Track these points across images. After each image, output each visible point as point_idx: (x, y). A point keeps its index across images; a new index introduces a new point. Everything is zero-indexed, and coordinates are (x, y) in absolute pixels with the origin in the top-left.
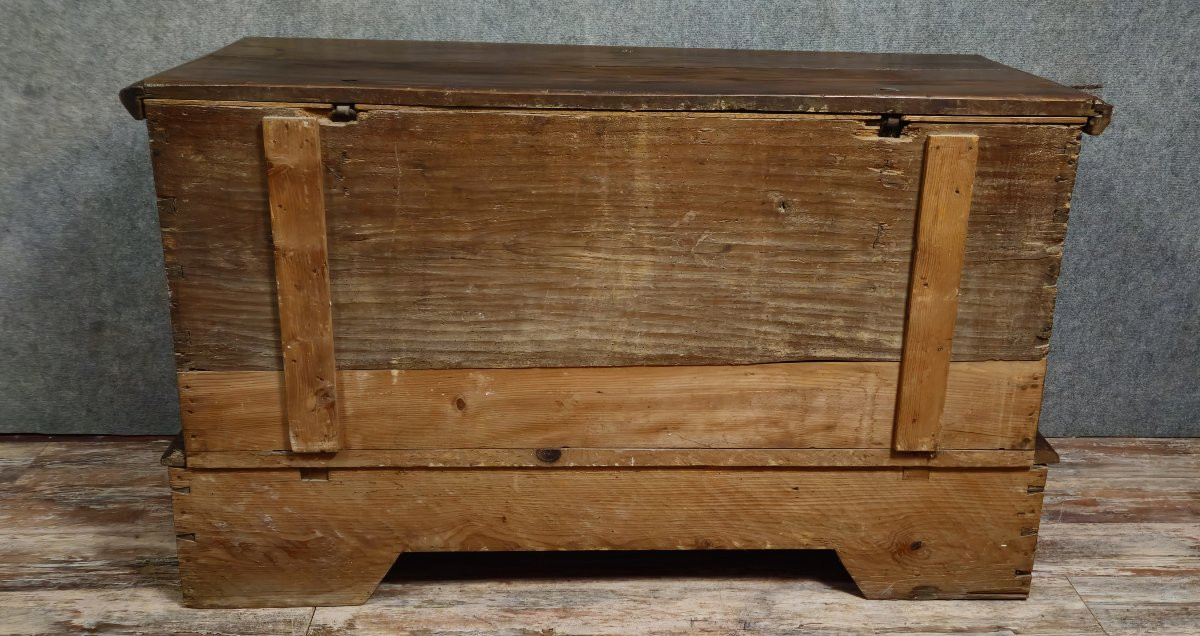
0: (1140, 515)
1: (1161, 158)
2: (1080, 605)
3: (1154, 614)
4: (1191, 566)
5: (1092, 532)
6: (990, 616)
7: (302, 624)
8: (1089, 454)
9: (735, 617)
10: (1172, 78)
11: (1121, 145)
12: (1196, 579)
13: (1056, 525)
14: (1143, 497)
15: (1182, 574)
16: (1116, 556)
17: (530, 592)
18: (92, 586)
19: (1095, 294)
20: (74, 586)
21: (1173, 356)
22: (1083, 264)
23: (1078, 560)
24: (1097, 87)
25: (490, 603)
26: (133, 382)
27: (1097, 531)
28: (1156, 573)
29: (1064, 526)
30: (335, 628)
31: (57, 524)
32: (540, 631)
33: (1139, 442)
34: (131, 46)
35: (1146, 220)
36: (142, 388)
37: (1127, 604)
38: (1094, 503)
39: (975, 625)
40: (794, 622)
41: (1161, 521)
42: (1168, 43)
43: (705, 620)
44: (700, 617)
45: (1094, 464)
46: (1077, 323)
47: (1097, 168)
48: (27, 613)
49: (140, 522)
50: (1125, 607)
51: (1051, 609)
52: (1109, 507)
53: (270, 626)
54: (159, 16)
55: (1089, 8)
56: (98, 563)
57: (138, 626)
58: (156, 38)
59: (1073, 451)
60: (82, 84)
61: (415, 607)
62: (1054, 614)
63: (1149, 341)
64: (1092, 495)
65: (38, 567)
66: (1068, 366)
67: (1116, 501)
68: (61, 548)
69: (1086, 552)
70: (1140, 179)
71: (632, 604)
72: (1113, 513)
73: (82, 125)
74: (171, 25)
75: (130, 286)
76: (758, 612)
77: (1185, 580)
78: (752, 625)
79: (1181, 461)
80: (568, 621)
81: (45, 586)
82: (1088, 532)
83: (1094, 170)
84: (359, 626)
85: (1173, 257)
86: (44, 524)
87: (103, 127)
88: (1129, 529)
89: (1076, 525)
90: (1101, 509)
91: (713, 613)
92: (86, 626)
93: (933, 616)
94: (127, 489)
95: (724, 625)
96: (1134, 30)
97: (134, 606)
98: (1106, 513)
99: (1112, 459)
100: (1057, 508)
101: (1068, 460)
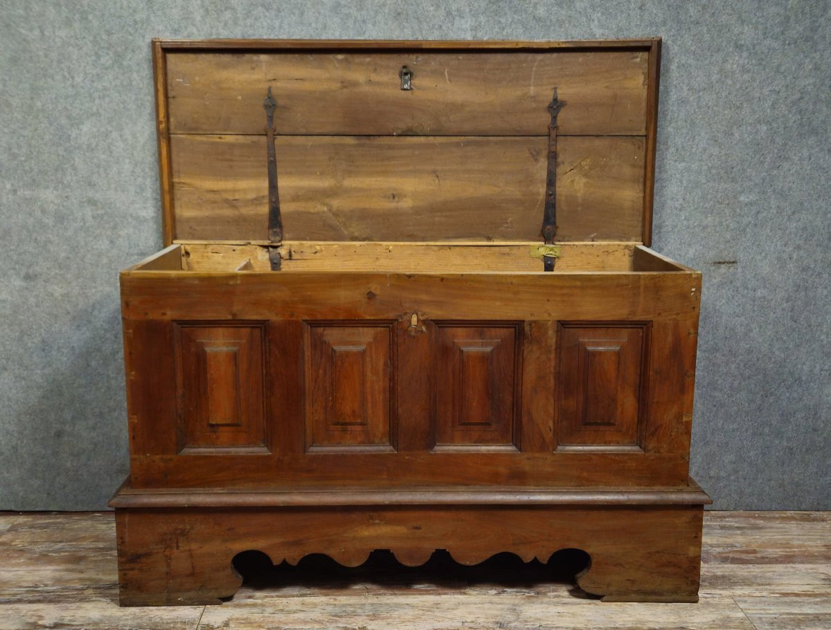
0: (788, 559)
1: (783, 309)
2: (741, 615)
3: (794, 620)
4: (823, 591)
5: (752, 570)
6: (676, 621)
7: (193, 624)
8: (752, 521)
9: (494, 620)
10: (785, 256)
11: (754, 301)
12: (825, 598)
13: (726, 566)
14: (790, 548)
15: (816, 595)
16: (769, 584)
17: (350, 605)
18: (50, 601)
20: (39, 601)
21: (807, 450)
22: (736, 383)
23: (740, 587)
24: (733, 262)
25: (323, 611)
26: (80, 472)
27: (755, 570)
28: (797, 595)
29: (733, 566)
30: (216, 626)
31: (27, 565)
32: (357, 628)
33: (789, 513)
34: (95, 247)
35: (777, 353)
37: (774, 614)
38: (754, 552)
40: (536, 623)
41: (802, 563)
42: (780, 233)
43: (472, 622)
44: (469, 620)
45: (756, 528)
46: (735, 426)
47: (739, 317)
48: (7, 617)
49: (82, 563)
50: (774, 616)
51: (720, 617)
52: (765, 555)
53: (172, 625)
54: (115, 228)
55: (723, 211)
56: (55, 588)
57: (81, 625)
58: (112, 242)
59: (741, 519)
60: (62, 272)
61: (270, 613)
62: (721, 620)
63: (789, 439)
64: (754, 547)
65: (15, 590)
66: (732, 457)
67: (770, 550)
68: (30, 578)
69: (746, 582)
70: (770, 323)
71: (421, 612)
72: (767, 558)
73: (60, 298)
74: (122, 233)
75: (83, 405)
76: (510, 617)
77: (818, 599)
78: (505, 625)
79: (819, 526)
80: (376, 622)
81: (19, 601)
82: (749, 570)
83: (737, 318)
84: (232, 625)
85: (800, 379)
86: (19, 565)
87: (74, 299)
88: (779, 568)
89: (741, 566)
90: (759, 555)
91: (478, 617)
92: (47, 625)
94: (74, 543)
95: (486, 625)
96: (756, 225)
97: (80, 613)
98: (763, 558)
99: (769, 524)
100: (727, 555)
101: (736, 525)
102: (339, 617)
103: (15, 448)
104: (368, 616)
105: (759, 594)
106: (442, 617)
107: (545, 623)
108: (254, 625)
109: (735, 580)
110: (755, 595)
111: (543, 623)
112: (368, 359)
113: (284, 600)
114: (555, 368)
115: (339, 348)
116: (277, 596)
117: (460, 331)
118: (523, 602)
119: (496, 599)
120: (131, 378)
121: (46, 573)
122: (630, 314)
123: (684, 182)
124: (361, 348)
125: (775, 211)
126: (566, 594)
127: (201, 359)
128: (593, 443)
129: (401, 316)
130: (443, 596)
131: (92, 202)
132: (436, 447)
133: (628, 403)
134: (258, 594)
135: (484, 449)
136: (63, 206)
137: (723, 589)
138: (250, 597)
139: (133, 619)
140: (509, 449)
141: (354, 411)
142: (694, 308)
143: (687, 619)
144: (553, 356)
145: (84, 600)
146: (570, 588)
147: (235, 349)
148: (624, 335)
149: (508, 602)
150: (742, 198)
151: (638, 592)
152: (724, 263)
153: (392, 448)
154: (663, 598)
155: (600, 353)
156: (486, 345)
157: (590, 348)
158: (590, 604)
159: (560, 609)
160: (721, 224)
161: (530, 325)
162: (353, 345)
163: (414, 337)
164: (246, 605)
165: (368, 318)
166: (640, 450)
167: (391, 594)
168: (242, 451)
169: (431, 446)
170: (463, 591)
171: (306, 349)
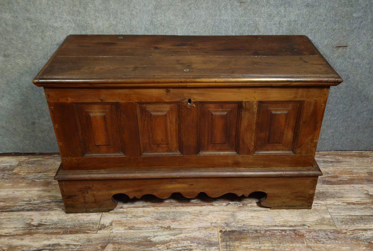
0: (351, 181)
1: (366, 68)
2: (329, 216)
3: (351, 220)
4: (365, 201)
5: (335, 188)
6: (301, 220)
7: (97, 224)
8: (337, 157)
9: (224, 222)
11: (352, 64)
12: (366, 206)
13: (324, 186)
14: (353, 174)
15: (362, 204)
16: (342, 197)
17: (164, 212)
18: (37, 210)
19: (342, 109)
20: (31, 210)
21: (366, 127)
22: (339, 101)
23: (330, 199)
24: (346, 46)
25: (152, 216)
27: (337, 188)
28: (354, 204)
29: (327, 186)
30: (107, 225)
31: (26, 187)
32: (166, 227)
33: (354, 152)
34: (35, 41)
35: (359, 87)
36: (48, 140)
37: (344, 216)
38: (337, 177)
39: (296, 224)
40: (242, 223)
41: (357, 184)
43: (215, 223)
44: (214, 222)
45: (339, 162)
46: (335, 118)
47: (345, 72)
48: (18, 220)
49: (50, 186)
50: (343, 217)
51: (320, 218)
52: (341, 178)
53: (88, 225)
54: (43, 32)
55: (344, 21)
56: (38, 201)
57: (50, 225)
58: (42, 39)
59: (332, 156)
60: (21, 53)
61: (130, 218)
62: (320, 220)
63: (358, 123)
64: (337, 174)
65: (21, 203)
66: (332, 131)
67: (344, 176)
68: (27, 196)
69: (332, 196)
70: (358, 75)
71: (194, 217)
72: (342, 180)
73: (22, 65)
74: (46, 34)
75: (42, 112)
76: (231, 220)
77: (363, 207)
78: (229, 225)
79: (366, 160)
80: (174, 223)
81: (23, 210)
82: (334, 188)
84: (113, 225)
85: (368, 98)
86: (22, 187)
87: (29, 66)
88: (347, 187)
89: (330, 186)
90: (339, 179)
91: (218, 220)
92: (35, 225)
93: (284, 221)
94: (46, 173)
95: (221, 224)
96: (359, 28)
97: (49, 217)
98: (340, 181)
99: (344, 159)
100: (325, 179)
101: (330, 160)
102: (159, 220)
103: (15, 129)
104: (171, 219)
105: (337, 204)
106: (203, 220)
107: (246, 223)
108: (123, 225)
109: (328, 194)
110: (336, 204)
111: (245, 223)
112: (168, 118)
113: (136, 209)
114: (256, 121)
115: (154, 114)
116: (133, 207)
117: (211, 106)
118: (237, 210)
119: (226, 208)
120: (56, 127)
121: (34, 192)
122: (294, 98)
123: (327, 7)
124: (165, 113)
125: (370, 21)
126: (255, 204)
127: (88, 118)
128: (271, 150)
129: (183, 100)
130: (203, 207)
131: (29, 19)
132: (200, 153)
133: (289, 135)
134: (125, 206)
135: (222, 153)
136: (16, 22)
137: (322, 200)
138: (121, 208)
139: (72, 221)
140: (234, 153)
141: (162, 139)
142: (325, 94)
143: (306, 219)
144: (256, 116)
145: (50, 209)
146: (257, 201)
147: (104, 114)
148: (290, 106)
149: (231, 210)
150: (354, 15)
152: (341, 47)
153: (180, 153)
155: (278, 114)
156: (224, 111)
157: (273, 112)
158: (265, 211)
159: (253, 214)
160: (342, 28)
161: (245, 103)
162: (160, 112)
163: (189, 109)
164: (120, 213)
165: (167, 101)
166: (293, 153)
167: (181, 206)
168: (112, 155)
169: (198, 152)
170: (212, 203)
171: (138, 114)
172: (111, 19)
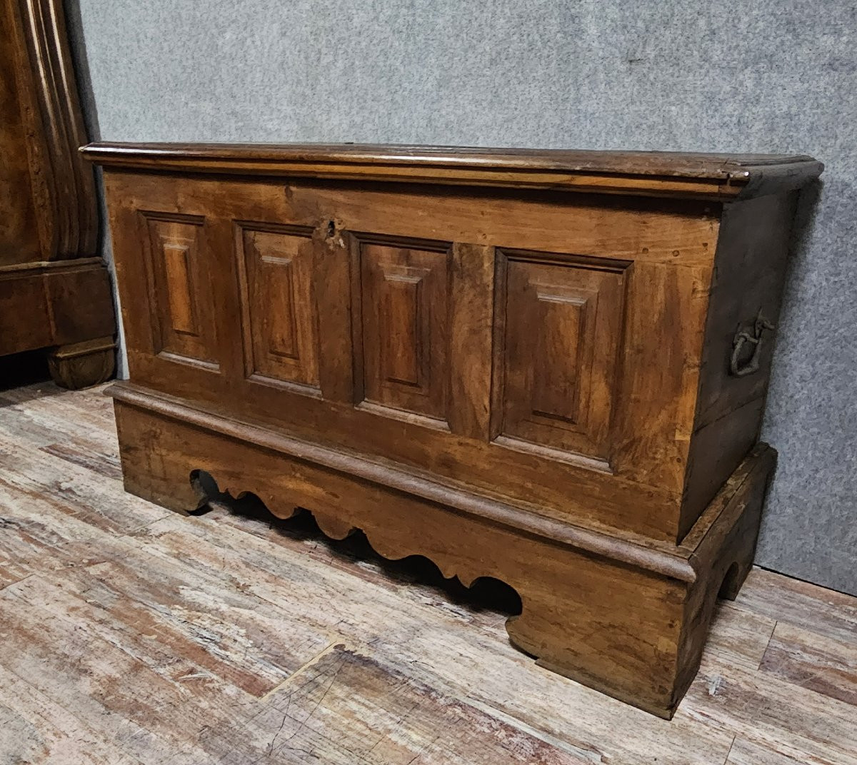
104: (272, 575)
105: (787, 751)
107: (426, 661)
109: (776, 711)
110: (780, 748)
111: (422, 661)
112: (295, 275)
113: (235, 532)
114: (493, 319)
115: (266, 259)
116: (236, 527)
118: (441, 625)
119: (416, 610)
124: (287, 261)
126: (505, 635)
129: (318, 223)
132: (363, 403)
135: (411, 418)
137: (737, 718)
138: (216, 519)
140: (442, 425)
141: (283, 341)
143: (617, 739)
144: (490, 301)
147: (185, 248)
148: (595, 281)
149: (424, 619)
151: (582, 670)
153: (320, 392)
154: (616, 693)
156: (413, 274)
157: (542, 297)
158: (516, 660)
159: (471, 652)
161: (460, 250)
162: (279, 256)
164: (201, 525)
165: (288, 222)
166: (609, 470)
169: (356, 399)
170: (397, 587)
171: (239, 257)
172: (354, 112)
